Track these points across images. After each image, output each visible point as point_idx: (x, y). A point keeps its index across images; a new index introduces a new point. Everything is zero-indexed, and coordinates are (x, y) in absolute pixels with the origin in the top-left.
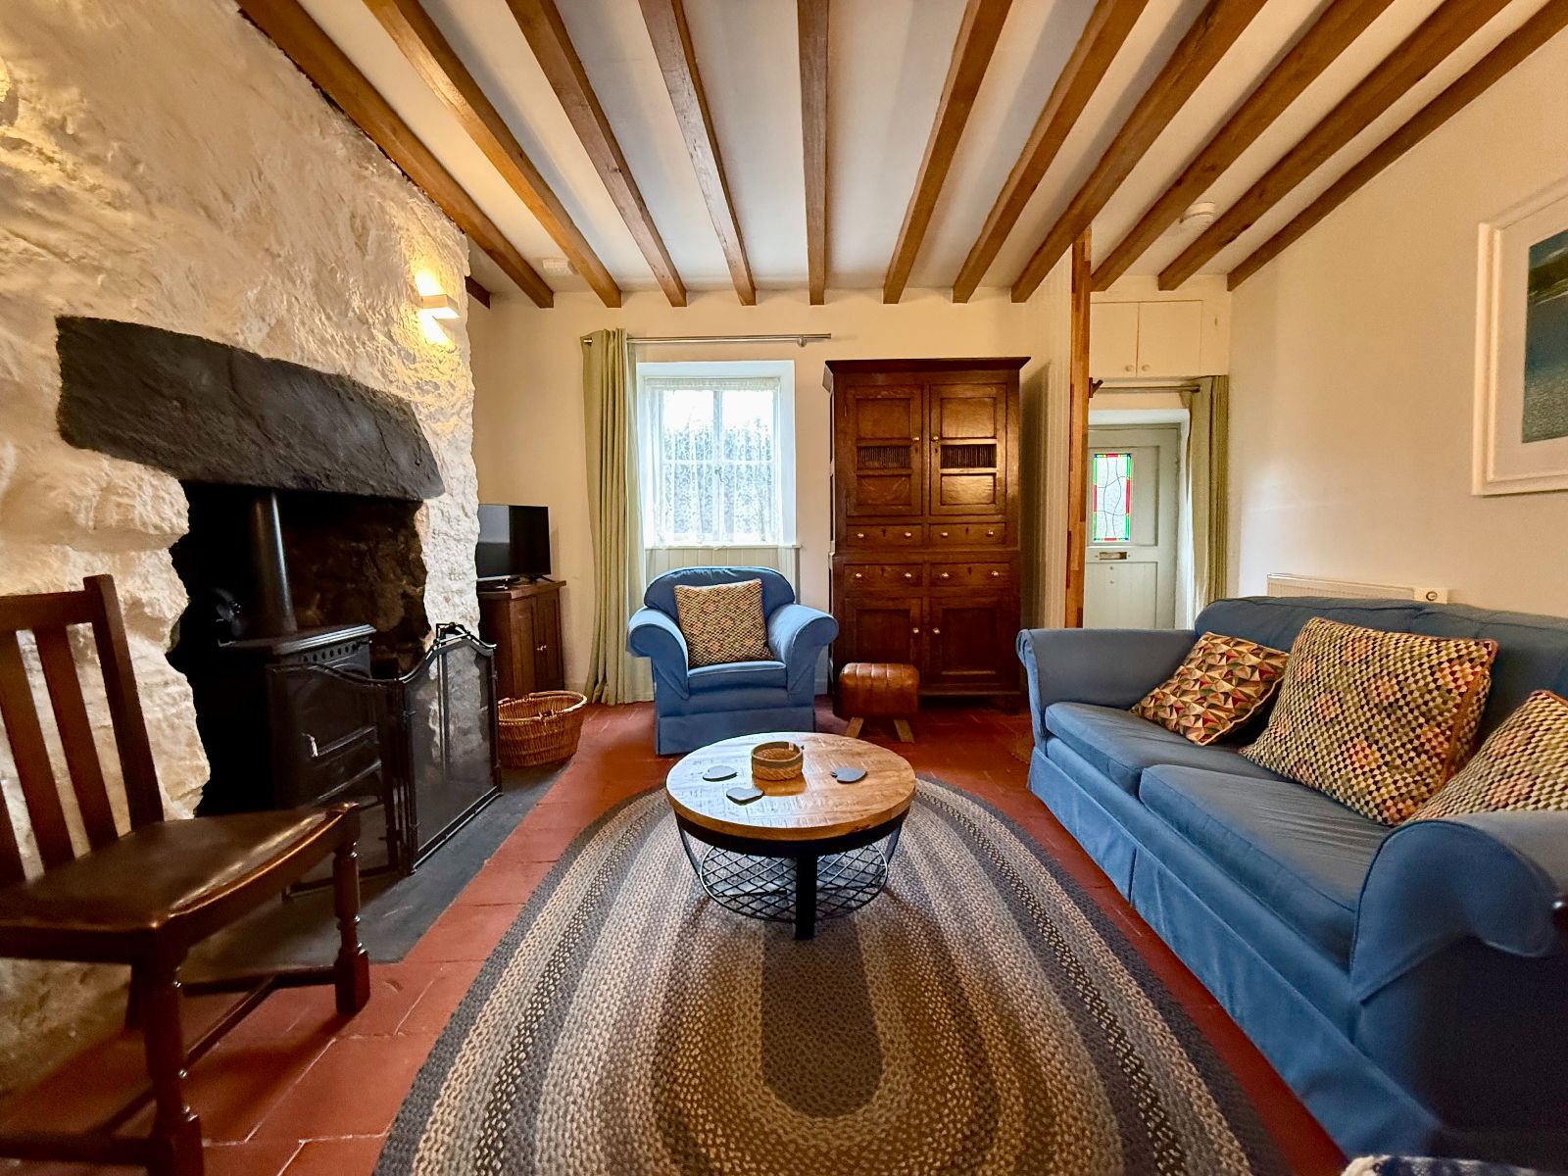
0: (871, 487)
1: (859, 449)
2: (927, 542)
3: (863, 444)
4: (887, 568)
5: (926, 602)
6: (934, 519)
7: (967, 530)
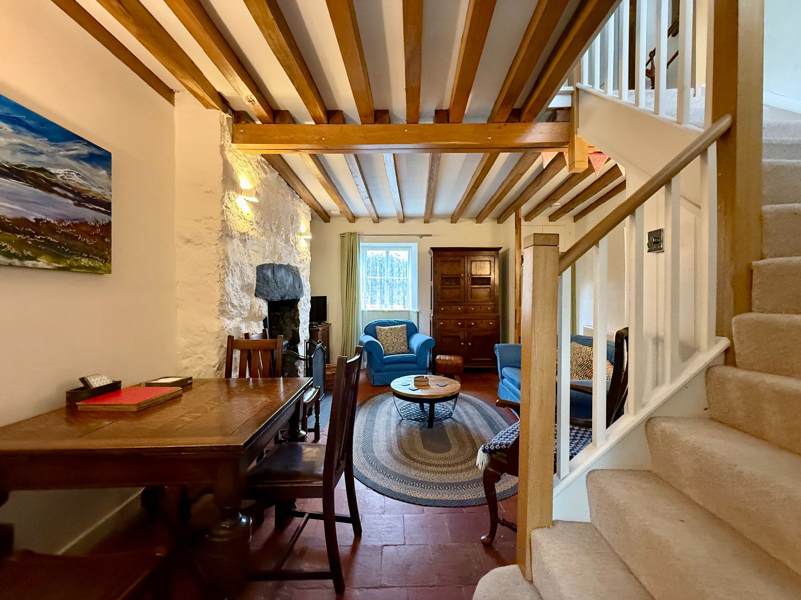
0: (446, 291)
1: (442, 278)
2: (466, 312)
3: (443, 276)
4: (452, 321)
5: (466, 333)
6: (468, 304)
7: (481, 308)
